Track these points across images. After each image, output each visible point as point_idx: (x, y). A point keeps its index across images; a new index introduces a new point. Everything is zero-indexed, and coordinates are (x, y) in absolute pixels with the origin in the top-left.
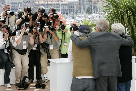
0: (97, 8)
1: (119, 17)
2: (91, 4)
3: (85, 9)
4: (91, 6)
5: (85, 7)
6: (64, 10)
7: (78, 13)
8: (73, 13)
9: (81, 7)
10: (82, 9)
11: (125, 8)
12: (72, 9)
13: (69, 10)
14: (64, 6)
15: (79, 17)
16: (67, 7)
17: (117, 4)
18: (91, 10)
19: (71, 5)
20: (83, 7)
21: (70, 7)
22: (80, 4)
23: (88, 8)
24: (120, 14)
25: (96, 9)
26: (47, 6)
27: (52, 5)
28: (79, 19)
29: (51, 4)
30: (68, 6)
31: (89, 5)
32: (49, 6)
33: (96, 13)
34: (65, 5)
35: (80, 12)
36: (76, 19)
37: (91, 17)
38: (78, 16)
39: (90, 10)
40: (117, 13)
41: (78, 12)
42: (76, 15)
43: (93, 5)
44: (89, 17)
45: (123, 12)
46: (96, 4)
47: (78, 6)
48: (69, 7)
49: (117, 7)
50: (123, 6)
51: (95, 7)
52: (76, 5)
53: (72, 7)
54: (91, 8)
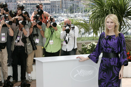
0: (80, 7)
1: (104, 15)
2: (73, 3)
3: (67, 8)
4: (74, 5)
5: (67, 6)
6: (47, 9)
7: (60, 13)
8: (56, 12)
9: (63, 6)
10: (64, 8)
11: (109, 7)
12: (54, 8)
13: (51, 9)
14: (47, 6)
15: (62, 16)
16: (49, 7)
17: (102, 3)
18: (74, 10)
19: (53, 4)
20: (65, 6)
21: (53, 6)
22: (62, 4)
23: (70, 7)
24: (105, 13)
25: (79, 9)
26: (29, 6)
27: (34, 5)
28: (61, 18)
29: (34, 3)
30: (50, 5)
31: (71, 4)
32: (31, 6)
33: (79, 12)
34: (47, 4)
35: (62, 11)
36: (58, 18)
37: (73, 16)
38: (60, 15)
39: (72, 10)
40: (102, 12)
41: (61, 11)
42: (58, 14)
43: (75, 4)
44: (71, 16)
45: (108, 11)
46: (78, 3)
47: (60, 6)
48: (51, 7)
49: (102, 6)
50: (108, 5)
51: (77, 6)
52: (58, 4)
53: (54, 6)
54: (74, 7)
